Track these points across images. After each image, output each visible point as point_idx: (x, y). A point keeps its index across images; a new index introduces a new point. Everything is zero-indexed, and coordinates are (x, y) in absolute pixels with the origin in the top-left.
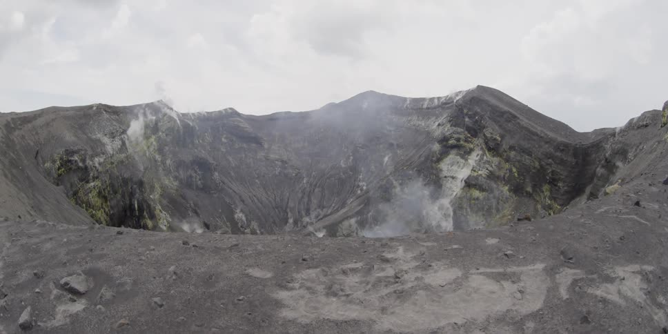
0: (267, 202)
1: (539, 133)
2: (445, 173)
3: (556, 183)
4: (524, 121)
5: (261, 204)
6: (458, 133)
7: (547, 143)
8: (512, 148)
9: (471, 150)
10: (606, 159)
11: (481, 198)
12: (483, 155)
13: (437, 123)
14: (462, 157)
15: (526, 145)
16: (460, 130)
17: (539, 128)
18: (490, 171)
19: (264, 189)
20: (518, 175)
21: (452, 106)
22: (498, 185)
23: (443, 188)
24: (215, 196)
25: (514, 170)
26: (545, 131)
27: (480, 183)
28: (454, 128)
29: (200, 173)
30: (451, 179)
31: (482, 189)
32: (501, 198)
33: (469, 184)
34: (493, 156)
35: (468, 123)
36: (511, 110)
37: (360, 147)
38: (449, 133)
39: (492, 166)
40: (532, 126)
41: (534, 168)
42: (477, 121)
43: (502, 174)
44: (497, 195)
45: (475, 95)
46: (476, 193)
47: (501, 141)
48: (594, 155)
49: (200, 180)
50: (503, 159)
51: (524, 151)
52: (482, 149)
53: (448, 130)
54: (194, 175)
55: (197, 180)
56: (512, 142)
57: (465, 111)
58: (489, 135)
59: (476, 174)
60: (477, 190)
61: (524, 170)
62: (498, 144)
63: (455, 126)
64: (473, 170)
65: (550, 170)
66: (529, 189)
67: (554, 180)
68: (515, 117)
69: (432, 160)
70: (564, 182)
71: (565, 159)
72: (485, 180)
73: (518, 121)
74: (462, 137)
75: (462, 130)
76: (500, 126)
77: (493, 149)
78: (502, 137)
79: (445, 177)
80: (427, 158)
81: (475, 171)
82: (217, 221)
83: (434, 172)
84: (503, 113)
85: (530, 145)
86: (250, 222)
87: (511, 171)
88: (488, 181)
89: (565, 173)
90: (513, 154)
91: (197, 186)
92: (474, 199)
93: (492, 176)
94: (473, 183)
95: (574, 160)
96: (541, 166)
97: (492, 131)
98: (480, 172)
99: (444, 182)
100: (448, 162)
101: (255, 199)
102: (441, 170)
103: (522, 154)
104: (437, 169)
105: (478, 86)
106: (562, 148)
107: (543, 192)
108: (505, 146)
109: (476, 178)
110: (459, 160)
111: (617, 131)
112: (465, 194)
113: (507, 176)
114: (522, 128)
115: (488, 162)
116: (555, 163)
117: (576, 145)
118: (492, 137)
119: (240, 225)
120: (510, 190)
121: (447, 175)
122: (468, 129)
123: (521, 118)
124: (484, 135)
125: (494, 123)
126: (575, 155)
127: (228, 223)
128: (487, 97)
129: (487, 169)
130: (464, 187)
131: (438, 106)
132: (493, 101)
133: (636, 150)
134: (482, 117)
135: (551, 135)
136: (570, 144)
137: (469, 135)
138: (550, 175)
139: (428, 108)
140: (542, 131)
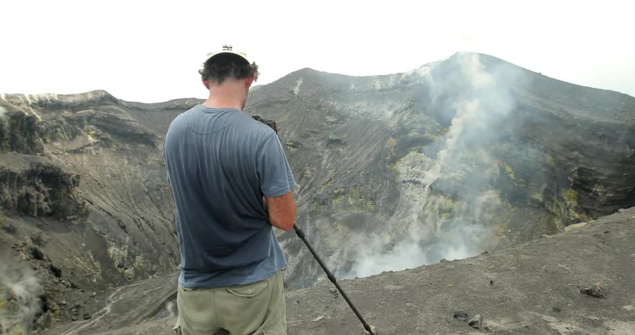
0: (162, 225)
2: (403, 177)
3: (588, 187)
5: (154, 230)
6: (422, 122)
7: (569, 127)
9: (441, 145)
11: (456, 209)
13: (393, 111)
14: (430, 155)
18: (469, 173)
19: (158, 207)
20: (515, 176)
21: (417, 84)
23: (401, 197)
24: (75, 223)
25: (509, 169)
26: (566, 109)
27: (452, 188)
28: (417, 116)
29: (46, 190)
30: (411, 185)
31: (455, 197)
33: (436, 191)
37: (291, 146)
38: (409, 122)
39: (471, 165)
41: (545, 165)
46: (448, 203)
49: (46, 200)
53: (408, 118)
54: (34, 193)
55: (41, 200)
59: (446, 177)
60: (449, 198)
61: (526, 169)
63: (417, 113)
64: (443, 172)
65: (576, 168)
66: (538, 196)
67: (584, 182)
69: (385, 162)
70: (606, 186)
71: (607, 149)
72: (460, 185)
74: (428, 127)
75: (428, 118)
79: (404, 182)
80: (378, 158)
81: (445, 173)
82: (77, 262)
83: (388, 175)
86: (134, 257)
87: (502, 170)
89: (608, 172)
91: (40, 210)
92: (445, 211)
94: (443, 188)
96: (558, 162)
98: (452, 174)
99: (403, 189)
100: (407, 162)
101: (142, 221)
102: (398, 173)
103: (522, 146)
104: (391, 171)
106: (600, 133)
107: (563, 200)
109: (447, 182)
110: (423, 158)
112: (431, 204)
113: (496, 177)
116: (585, 155)
119: (116, 264)
121: (406, 179)
127: (95, 263)
130: (429, 195)
131: (395, 88)
137: (438, 124)
138: (575, 175)
139: (381, 90)
140: (561, 110)
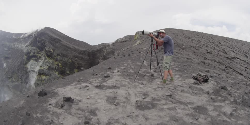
1: (71, 47)
2: (29, 69)
3: (80, 68)
4: (64, 42)
6: (34, 50)
7: (75, 51)
8: (58, 55)
9: (40, 57)
10: (104, 56)
11: (46, 79)
12: (45, 59)
13: (25, 46)
14: (37, 61)
15: (65, 53)
16: (35, 48)
17: (71, 45)
18: (49, 66)
20: (62, 66)
21: (33, 37)
22: (53, 72)
25: (60, 64)
26: (74, 46)
27: (44, 72)
28: (33, 48)
30: (32, 72)
31: (46, 75)
32: (55, 78)
33: (40, 73)
34: (50, 59)
35: (38, 44)
36: (58, 38)
38: (30, 50)
39: (49, 64)
40: (68, 44)
41: (69, 63)
42: (42, 44)
43: (54, 67)
44: (53, 77)
45: (43, 31)
46: (44, 77)
47: (53, 52)
48: (98, 55)
50: (55, 60)
51: (63, 56)
52: (45, 56)
53: (30, 48)
56: (58, 52)
57: (38, 39)
58: (47, 50)
59: (42, 68)
60: (44, 75)
61: (65, 64)
62: (52, 53)
63: (33, 46)
64: (41, 66)
65: (77, 63)
66: (68, 72)
67: (79, 67)
68: (60, 41)
69: (23, 64)
70: (84, 67)
71: (84, 57)
72: (47, 71)
73: (62, 42)
74: (36, 51)
75: (36, 48)
76: (53, 45)
77: (50, 56)
78: (54, 50)
79: (30, 71)
80: (21, 63)
81: (42, 67)
83: (25, 69)
84: (55, 39)
85: (66, 53)
87: (58, 65)
88: (48, 71)
89: (84, 63)
90: (59, 57)
92: (43, 80)
93: (49, 68)
94: (42, 72)
95: (88, 58)
96: (73, 62)
97: (49, 48)
98: (44, 67)
99: (29, 74)
100: (30, 64)
102: (28, 68)
103: (63, 57)
105: (46, 27)
106: (82, 53)
107: (75, 72)
108: (55, 54)
109: (43, 70)
111: (110, 44)
112: (39, 78)
113: (57, 67)
114: (63, 45)
115: (48, 62)
116: (79, 59)
117: (89, 51)
118: (49, 51)
120: (59, 74)
121: (30, 70)
122: (38, 47)
123: (63, 41)
124: (46, 50)
125: (50, 44)
126: (89, 55)
128: (48, 32)
129: (47, 65)
130: (38, 75)
131: (27, 37)
132: (51, 34)
133: (119, 51)
134: (45, 42)
135: (77, 47)
136: (87, 51)
137: (39, 50)
138: (77, 65)
140: (72, 46)
